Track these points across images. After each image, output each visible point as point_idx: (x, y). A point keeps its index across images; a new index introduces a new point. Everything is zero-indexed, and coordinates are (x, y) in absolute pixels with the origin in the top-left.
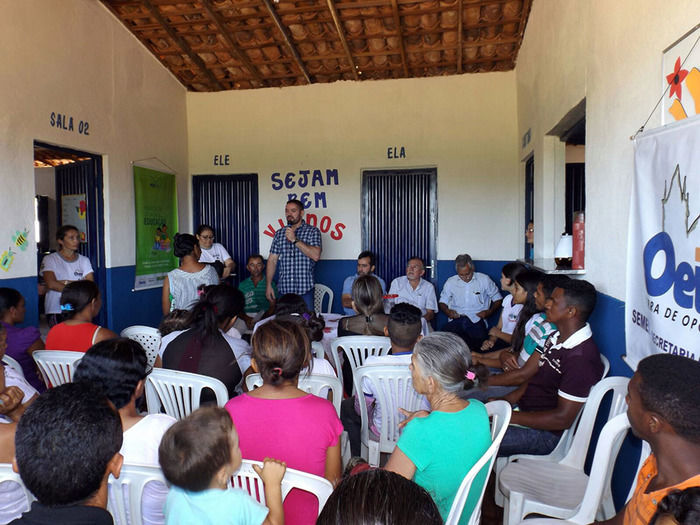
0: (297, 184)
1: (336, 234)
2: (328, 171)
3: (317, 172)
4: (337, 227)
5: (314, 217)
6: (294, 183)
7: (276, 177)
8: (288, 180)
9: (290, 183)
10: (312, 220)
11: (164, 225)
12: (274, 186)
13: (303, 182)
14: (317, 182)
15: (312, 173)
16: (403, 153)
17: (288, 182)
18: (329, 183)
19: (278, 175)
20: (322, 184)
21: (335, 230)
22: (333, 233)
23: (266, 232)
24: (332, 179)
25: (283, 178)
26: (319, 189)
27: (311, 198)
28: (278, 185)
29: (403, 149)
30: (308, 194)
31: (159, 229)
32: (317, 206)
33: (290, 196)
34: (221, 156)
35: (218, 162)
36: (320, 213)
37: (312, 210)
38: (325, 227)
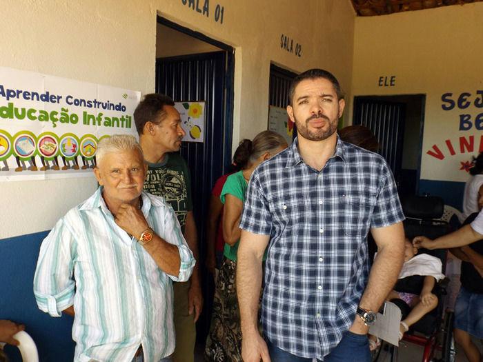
0: (472, 104)
6: (468, 104)
7: (447, 98)
8: (461, 100)
9: (464, 104)
12: (443, 106)
13: (480, 102)
19: (450, 95)
23: (430, 153)
25: (455, 98)
28: (448, 105)
33: (462, 117)
34: (386, 78)
35: (383, 83)
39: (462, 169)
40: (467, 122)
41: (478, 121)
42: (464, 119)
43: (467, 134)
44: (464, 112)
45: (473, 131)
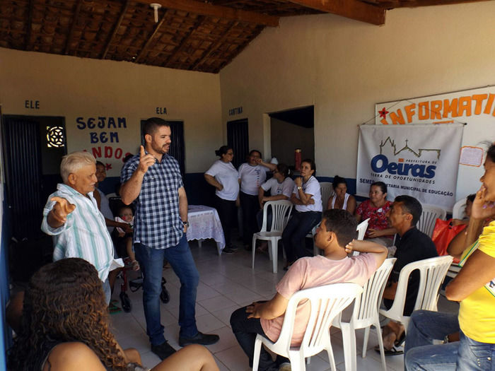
0: (97, 126)
2: (119, 119)
3: (111, 119)
5: (111, 148)
6: (94, 126)
7: (80, 120)
8: (89, 123)
9: (92, 125)
10: (109, 151)
12: (79, 127)
13: (101, 125)
14: (112, 125)
15: (108, 119)
16: (165, 112)
18: (120, 126)
19: (82, 119)
20: (115, 127)
24: (122, 124)
25: (86, 121)
26: (113, 130)
27: (108, 136)
28: (81, 126)
29: (165, 109)
30: (105, 133)
32: (112, 141)
33: (92, 134)
34: (31, 102)
35: (29, 106)
36: (115, 146)
37: (108, 144)
38: (118, 156)
40: (95, 137)
41: (102, 138)
42: (93, 136)
43: (96, 146)
44: (92, 131)
45: (99, 144)
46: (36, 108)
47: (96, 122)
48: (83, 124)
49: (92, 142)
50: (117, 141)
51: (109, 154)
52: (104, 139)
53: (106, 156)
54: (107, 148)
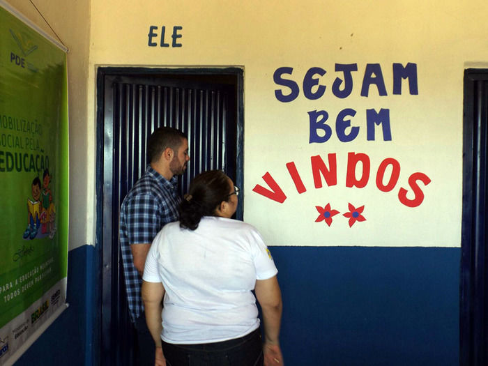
0: (329, 91)
1: (411, 195)
2: (397, 67)
3: (373, 69)
4: (413, 179)
5: (365, 159)
6: (322, 90)
7: (284, 76)
8: (309, 82)
9: (314, 89)
10: (359, 166)
11: (46, 172)
12: (278, 94)
13: (342, 87)
14: (373, 88)
15: (362, 69)
17: (311, 86)
18: (397, 90)
19: (289, 70)
20: (383, 92)
21: (407, 187)
22: (402, 193)
23: (258, 189)
24: (405, 83)
25: (298, 77)
26: (375, 101)
27: (359, 121)
28: (286, 91)
30: (352, 113)
31: (36, 181)
32: (371, 136)
33: (313, 115)
34: (164, 29)
35: (157, 40)
36: (377, 151)
37: (360, 145)
38: (386, 182)
39: (319, 220)
40: (322, 125)
41: (341, 125)
42: (317, 120)
43: (323, 150)
44: (317, 105)
45: (333, 144)
46: (175, 45)
47: (327, 81)
48: (292, 85)
49: (314, 138)
50: (387, 136)
51: (359, 176)
52: (348, 131)
53: (351, 181)
54: (353, 158)
